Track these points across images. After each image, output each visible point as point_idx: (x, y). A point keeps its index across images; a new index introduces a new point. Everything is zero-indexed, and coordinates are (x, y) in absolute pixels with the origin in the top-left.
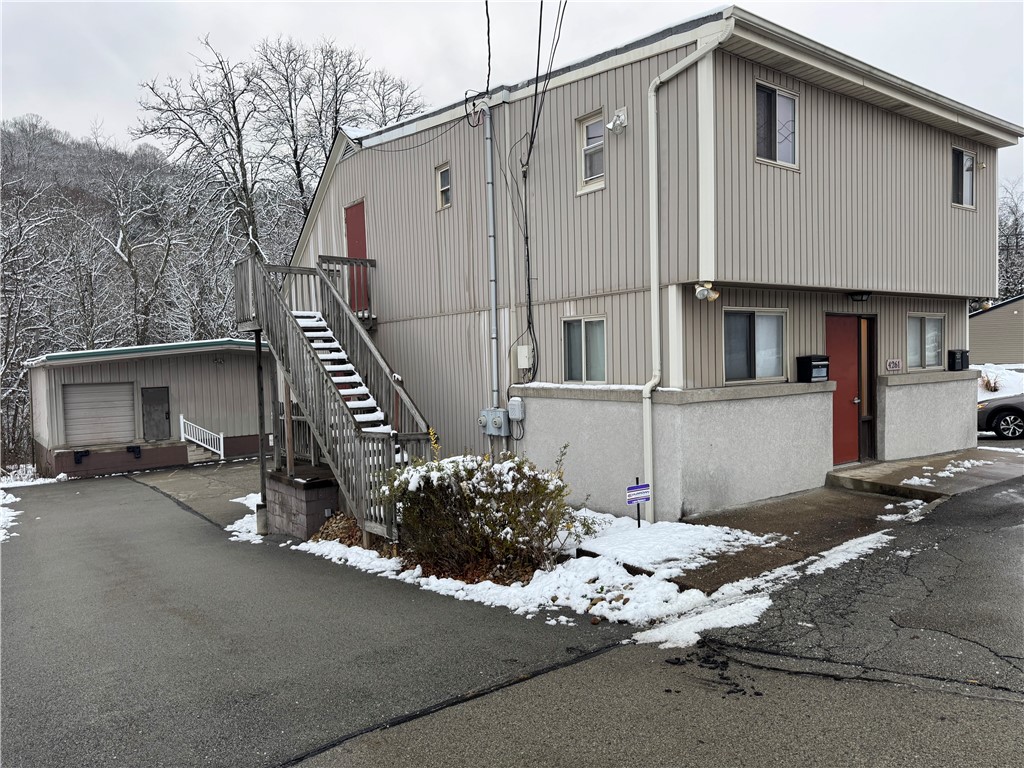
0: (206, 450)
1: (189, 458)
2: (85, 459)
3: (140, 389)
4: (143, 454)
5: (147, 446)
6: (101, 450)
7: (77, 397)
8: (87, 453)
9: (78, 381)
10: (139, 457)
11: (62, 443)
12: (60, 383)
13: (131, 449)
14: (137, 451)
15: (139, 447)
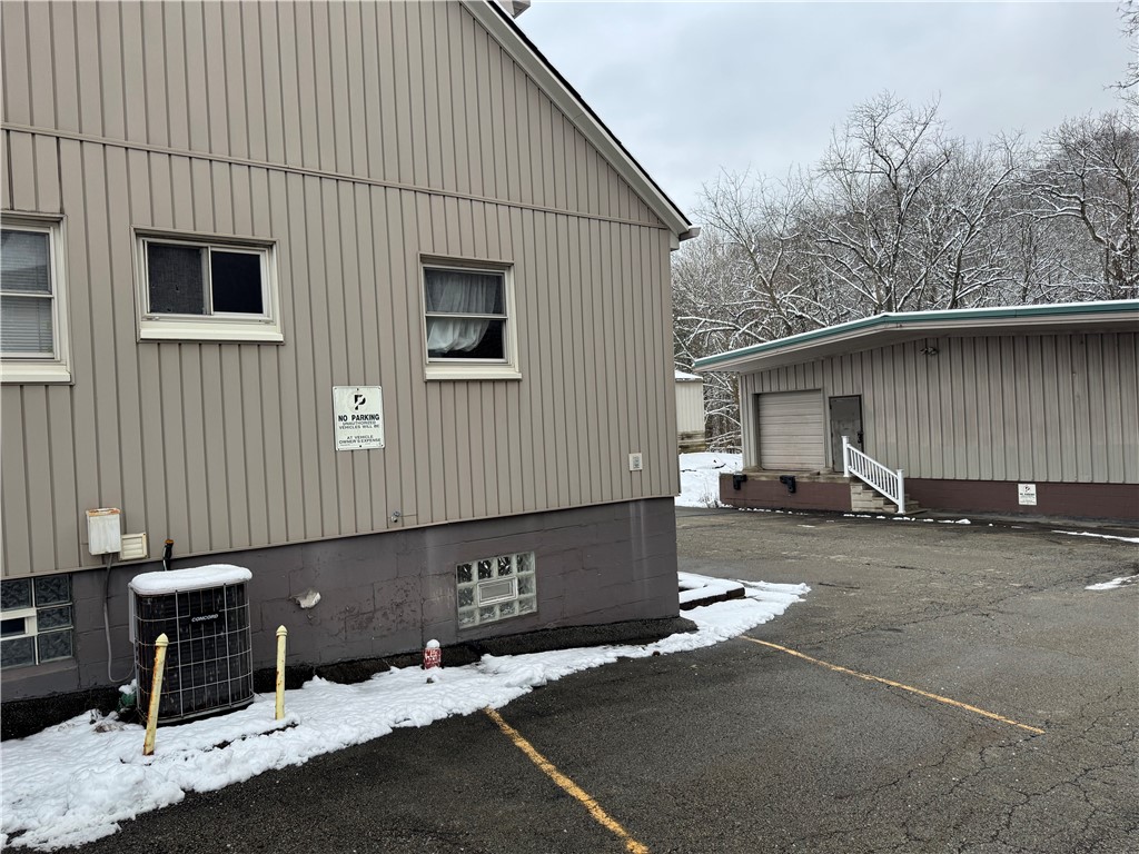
0: (878, 495)
1: (853, 504)
2: (743, 485)
3: (827, 399)
4: (799, 488)
5: (803, 479)
6: (757, 476)
7: (771, 409)
8: (744, 478)
9: (767, 390)
10: (794, 491)
11: (753, 464)
12: (750, 392)
13: (784, 479)
14: (790, 483)
15: (792, 479)
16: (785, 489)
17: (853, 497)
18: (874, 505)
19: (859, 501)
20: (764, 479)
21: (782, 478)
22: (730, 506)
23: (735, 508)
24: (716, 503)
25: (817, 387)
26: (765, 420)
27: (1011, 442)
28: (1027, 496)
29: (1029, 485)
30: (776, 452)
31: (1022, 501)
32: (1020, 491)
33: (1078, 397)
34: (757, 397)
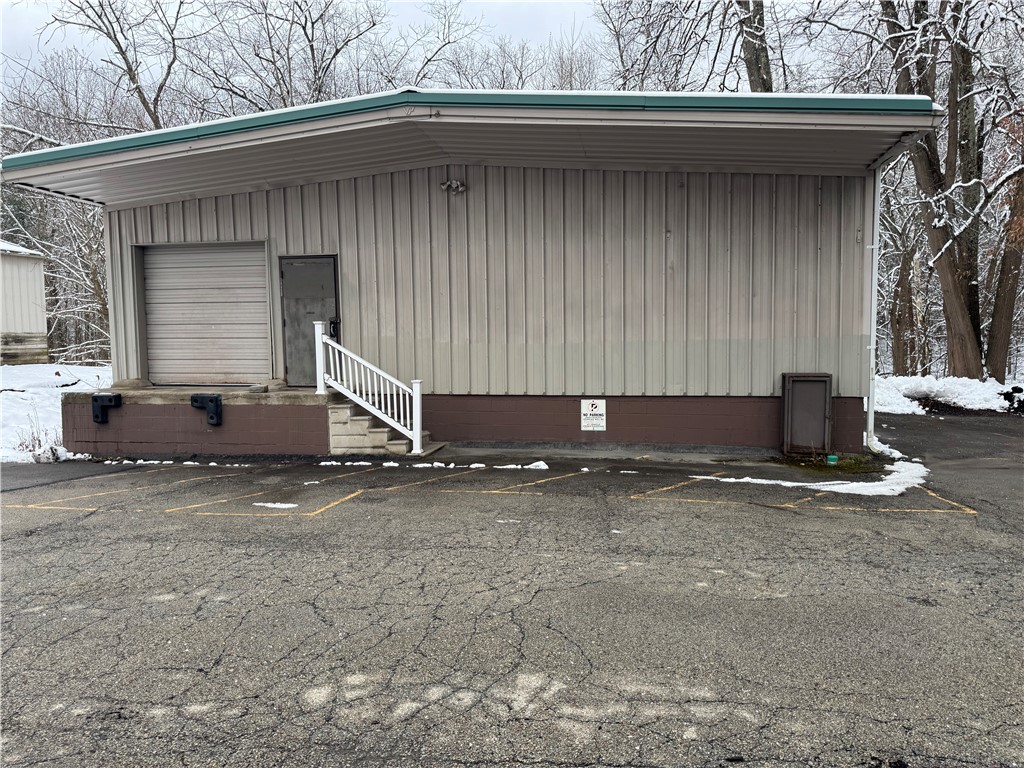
0: (377, 423)
1: (333, 441)
2: (113, 416)
3: (276, 261)
4: (228, 418)
5: (237, 399)
6: (143, 397)
7: (169, 276)
8: (116, 402)
9: (161, 238)
10: (219, 424)
11: (134, 374)
12: (128, 243)
13: (199, 402)
14: (210, 408)
15: (216, 400)
16: (200, 420)
17: (333, 429)
18: (371, 441)
19: (344, 436)
20: (159, 402)
21: (195, 399)
22: (87, 456)
23: (98, 460)
24: (54, 452)
25: (257, 238)
26: (157, 297)
27: (574, 337)
28: (593, 418)
29: (596, 401)
30: (178, 353)
31: (587, 425)
32: (583, 411)
33: (673, 268)
34: (142, 252)
